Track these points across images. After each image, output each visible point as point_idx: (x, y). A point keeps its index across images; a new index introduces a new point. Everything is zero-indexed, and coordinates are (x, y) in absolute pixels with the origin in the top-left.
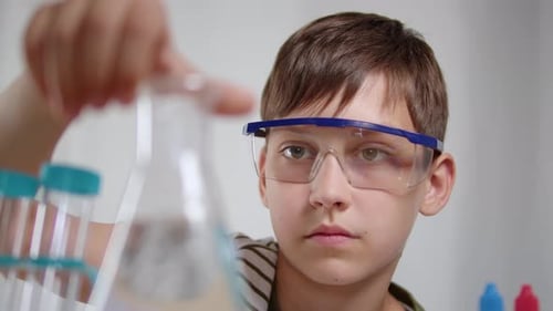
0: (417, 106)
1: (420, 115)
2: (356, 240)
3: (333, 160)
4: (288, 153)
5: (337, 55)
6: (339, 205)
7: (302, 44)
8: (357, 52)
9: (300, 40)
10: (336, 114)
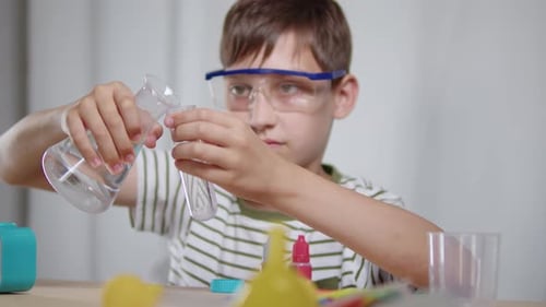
0: (319, 50)
1: (322, 55)
2: (284, 147)
3: (261, 96)
4: (234, 91)
5: (258, 24)
6: (269, 127)
7: (237, 15)
8: (271, 21)
9: (236, 12)
10: (261, 65)
